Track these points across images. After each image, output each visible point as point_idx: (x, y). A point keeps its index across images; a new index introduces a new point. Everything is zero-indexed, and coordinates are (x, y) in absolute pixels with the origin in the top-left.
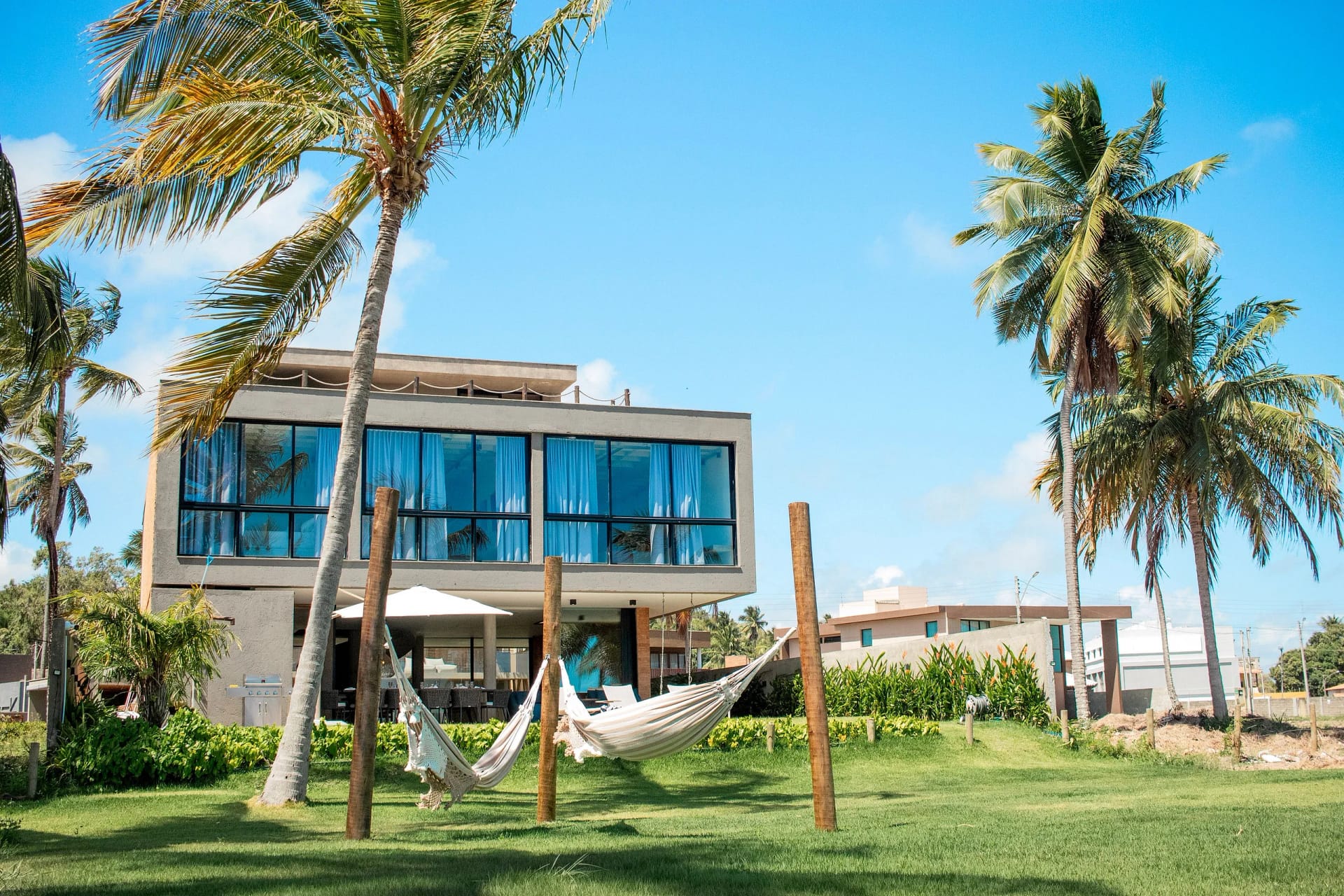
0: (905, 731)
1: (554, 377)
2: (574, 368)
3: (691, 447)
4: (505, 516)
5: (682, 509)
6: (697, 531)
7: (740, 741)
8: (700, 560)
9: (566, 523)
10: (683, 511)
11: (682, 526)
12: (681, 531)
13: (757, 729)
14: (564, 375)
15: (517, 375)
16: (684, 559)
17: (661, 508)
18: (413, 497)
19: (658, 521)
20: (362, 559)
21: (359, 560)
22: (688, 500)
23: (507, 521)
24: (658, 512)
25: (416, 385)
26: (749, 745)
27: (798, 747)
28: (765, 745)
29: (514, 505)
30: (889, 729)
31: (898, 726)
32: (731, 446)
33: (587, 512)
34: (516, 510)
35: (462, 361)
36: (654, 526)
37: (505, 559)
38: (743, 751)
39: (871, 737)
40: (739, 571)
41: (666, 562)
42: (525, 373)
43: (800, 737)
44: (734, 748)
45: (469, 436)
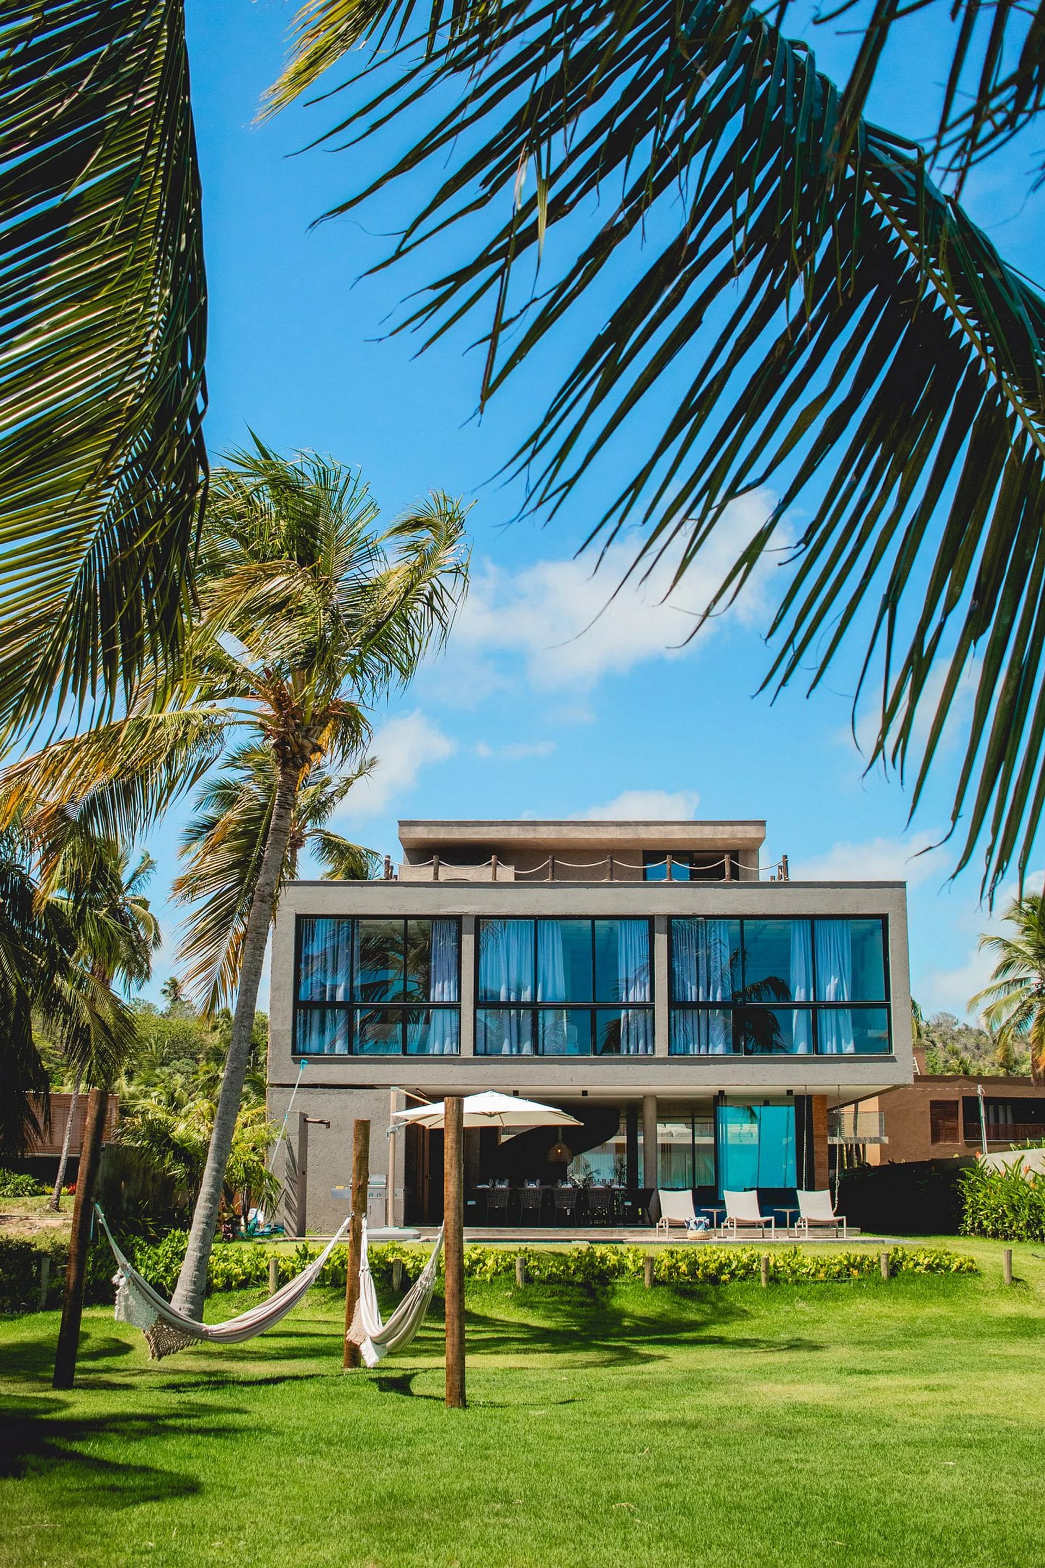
0: (929, 1267)
1: (740, 835)
2: (762, 823)
3: (838, 923)
4: (628, 1006)
5: (827, 991)
6: (846, 1017)
7: (732, 1274)
8: (849, 1048)
9: (695, 1012)
10: (829, 993)
11: (828, 1011)
12: (828, 1019)
13: (754, 1261)
14: (751, 832)
15: (698, 836)
16: (830, 1047)
17: (803, 991)
18: (529, 988)
19: (800, 1006)
20: (475, 1054)
21: (472, 1056)
22: (834, 981)
23: (630, 1011)
24: (800, 996)
25: (551, 865)
26: (743, 1279)
27: (797, 1282)
28: (759, 1280)
29: (638, 995)
30: (911, 1264)
31: (921, 1261)
32: (884, 918)
33: (718, 999)
34: (639, 999)
35: (637, 824)
36: (795, 1012)
37: (628, 1051)
38: (735, 1284)
39: (884, 1273)
40: (893, 1060)
41: (809, 1051)
42: (708, 833)
43: (804, 1271)
44: (725, 1282)
45: (589, 922)
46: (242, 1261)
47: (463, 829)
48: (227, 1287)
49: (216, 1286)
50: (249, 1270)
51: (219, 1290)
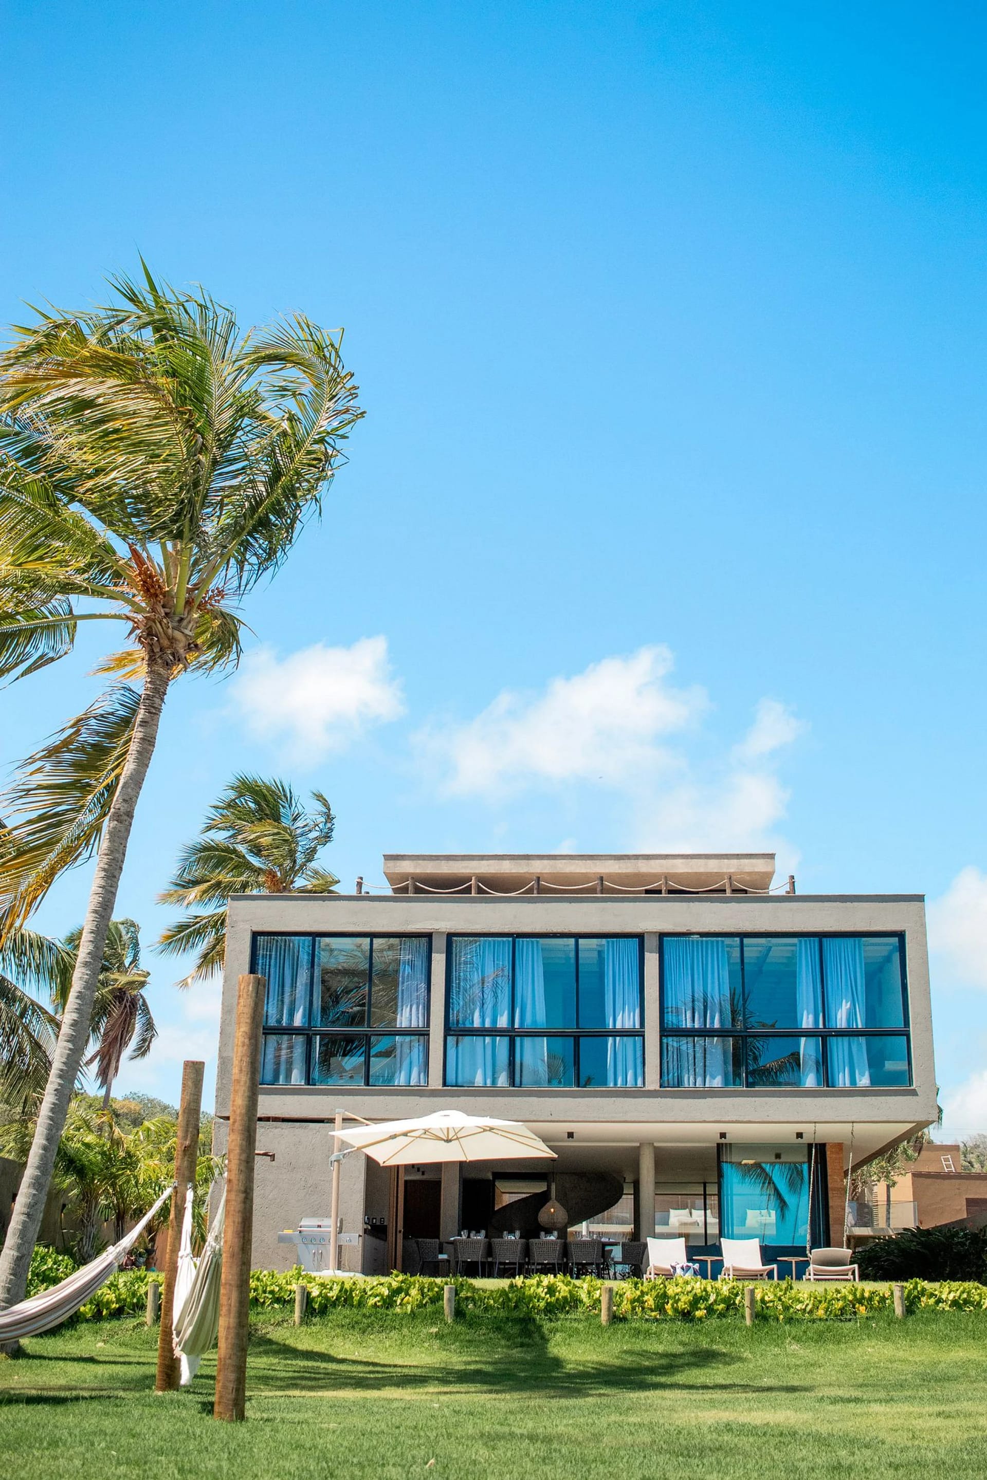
0: (955, 1303)
1: (747, 869)
2: (771, 856)
3: (850, 941)
4: (616, 1033)
5: (839, 1017)
6: (859, 1044)
7: (710, 1310)
8: (864, 1081)
9: (690, 1039)
10: (841, 1020)
11: (840, 1039)
12: (838, 1047)
13: (737, 1295)
14: (760, 866)
15: (702, 870)
16: (842, 1080)
17: (811, 1017)
18: (506, 1013)
19: (808, 1034)
20: (445, 1084)
21: (440, 1088)
22: (846, 1006)
23: (618, 1038)
24: (808, 1022)
25: (536, 886)
26: (722, 1315)
27: (790, 1320)
28: (743, 1317)
29: (626, 1020)
30: (932, 1301)
31: (944, 1297)
32: (901, 935)
33: (717, 1025)
34: (628, 1025)
35: (637, 857)
36: (803, 1040)
37: (615, 1084)
38: (714, 1322)
39: (899, 1310)
40: (914, 1093)
41: (819, 1084)
42: (713, 866)
43: (799, 1307)
44: (700, 1319)
45: (572, 941)
46: (116, 1286)
47: (451, 863)
48: (98, 1317)
49: (84, 1314)
50: (123, 1296)
51: (87, 1321)
